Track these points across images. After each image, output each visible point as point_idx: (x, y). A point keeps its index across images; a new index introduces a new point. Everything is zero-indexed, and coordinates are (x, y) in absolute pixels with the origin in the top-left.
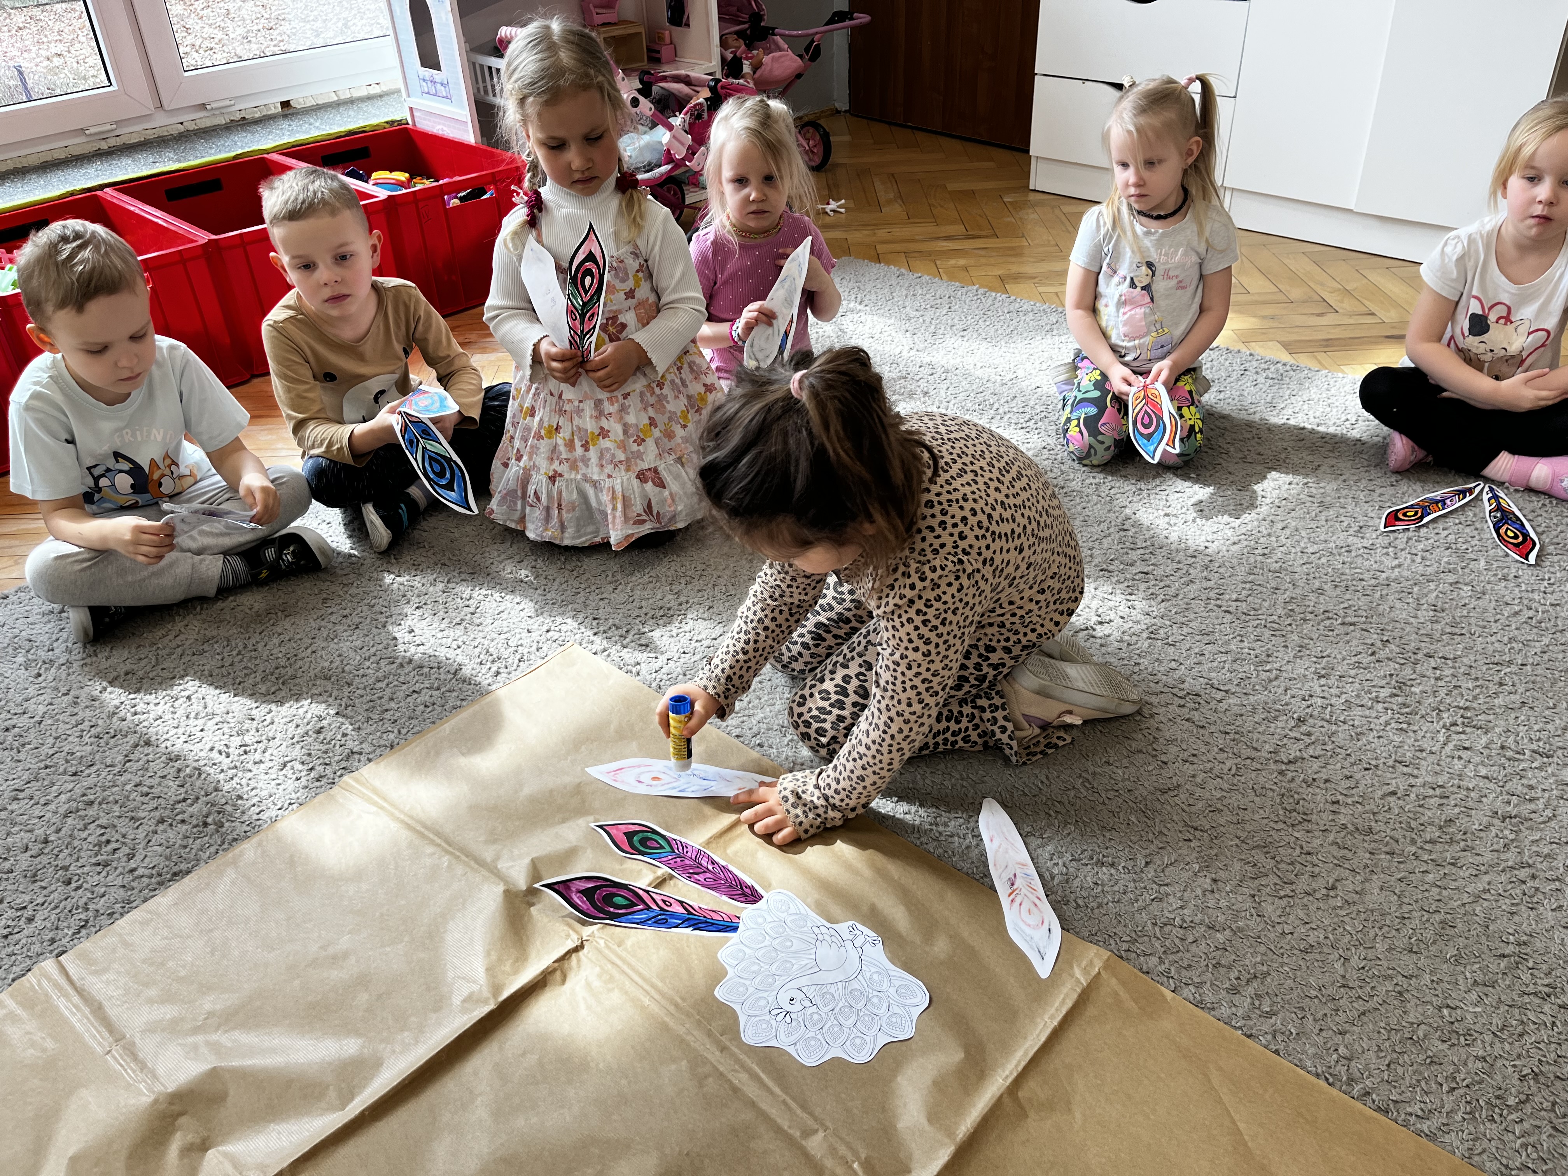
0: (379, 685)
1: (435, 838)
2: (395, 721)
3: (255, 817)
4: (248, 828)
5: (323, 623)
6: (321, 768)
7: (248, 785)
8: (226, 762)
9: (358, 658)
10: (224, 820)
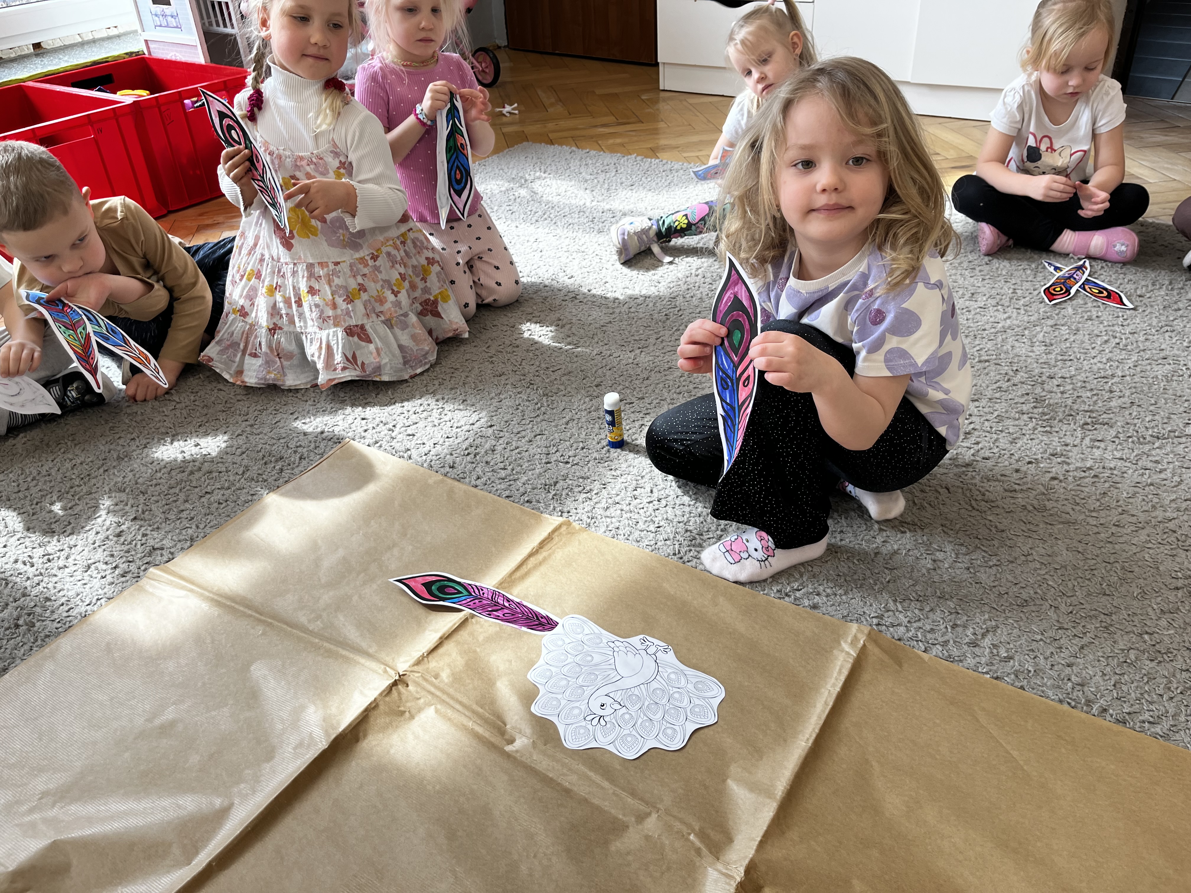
0: (172, 491)
1: (246, 610)
2: (192, 518)
3: (65, 614)
4: (59, 625)
5: (112, 447)
6: (125, 566)
7: (55, 588)
8: (31, 571)
9: (150, 471)
10: (35, 621)
